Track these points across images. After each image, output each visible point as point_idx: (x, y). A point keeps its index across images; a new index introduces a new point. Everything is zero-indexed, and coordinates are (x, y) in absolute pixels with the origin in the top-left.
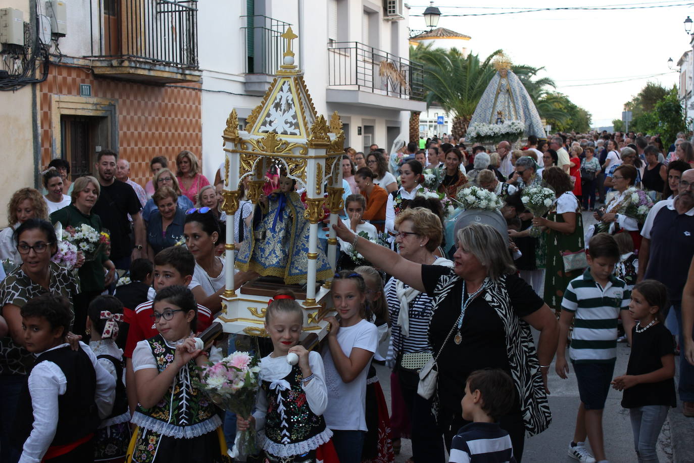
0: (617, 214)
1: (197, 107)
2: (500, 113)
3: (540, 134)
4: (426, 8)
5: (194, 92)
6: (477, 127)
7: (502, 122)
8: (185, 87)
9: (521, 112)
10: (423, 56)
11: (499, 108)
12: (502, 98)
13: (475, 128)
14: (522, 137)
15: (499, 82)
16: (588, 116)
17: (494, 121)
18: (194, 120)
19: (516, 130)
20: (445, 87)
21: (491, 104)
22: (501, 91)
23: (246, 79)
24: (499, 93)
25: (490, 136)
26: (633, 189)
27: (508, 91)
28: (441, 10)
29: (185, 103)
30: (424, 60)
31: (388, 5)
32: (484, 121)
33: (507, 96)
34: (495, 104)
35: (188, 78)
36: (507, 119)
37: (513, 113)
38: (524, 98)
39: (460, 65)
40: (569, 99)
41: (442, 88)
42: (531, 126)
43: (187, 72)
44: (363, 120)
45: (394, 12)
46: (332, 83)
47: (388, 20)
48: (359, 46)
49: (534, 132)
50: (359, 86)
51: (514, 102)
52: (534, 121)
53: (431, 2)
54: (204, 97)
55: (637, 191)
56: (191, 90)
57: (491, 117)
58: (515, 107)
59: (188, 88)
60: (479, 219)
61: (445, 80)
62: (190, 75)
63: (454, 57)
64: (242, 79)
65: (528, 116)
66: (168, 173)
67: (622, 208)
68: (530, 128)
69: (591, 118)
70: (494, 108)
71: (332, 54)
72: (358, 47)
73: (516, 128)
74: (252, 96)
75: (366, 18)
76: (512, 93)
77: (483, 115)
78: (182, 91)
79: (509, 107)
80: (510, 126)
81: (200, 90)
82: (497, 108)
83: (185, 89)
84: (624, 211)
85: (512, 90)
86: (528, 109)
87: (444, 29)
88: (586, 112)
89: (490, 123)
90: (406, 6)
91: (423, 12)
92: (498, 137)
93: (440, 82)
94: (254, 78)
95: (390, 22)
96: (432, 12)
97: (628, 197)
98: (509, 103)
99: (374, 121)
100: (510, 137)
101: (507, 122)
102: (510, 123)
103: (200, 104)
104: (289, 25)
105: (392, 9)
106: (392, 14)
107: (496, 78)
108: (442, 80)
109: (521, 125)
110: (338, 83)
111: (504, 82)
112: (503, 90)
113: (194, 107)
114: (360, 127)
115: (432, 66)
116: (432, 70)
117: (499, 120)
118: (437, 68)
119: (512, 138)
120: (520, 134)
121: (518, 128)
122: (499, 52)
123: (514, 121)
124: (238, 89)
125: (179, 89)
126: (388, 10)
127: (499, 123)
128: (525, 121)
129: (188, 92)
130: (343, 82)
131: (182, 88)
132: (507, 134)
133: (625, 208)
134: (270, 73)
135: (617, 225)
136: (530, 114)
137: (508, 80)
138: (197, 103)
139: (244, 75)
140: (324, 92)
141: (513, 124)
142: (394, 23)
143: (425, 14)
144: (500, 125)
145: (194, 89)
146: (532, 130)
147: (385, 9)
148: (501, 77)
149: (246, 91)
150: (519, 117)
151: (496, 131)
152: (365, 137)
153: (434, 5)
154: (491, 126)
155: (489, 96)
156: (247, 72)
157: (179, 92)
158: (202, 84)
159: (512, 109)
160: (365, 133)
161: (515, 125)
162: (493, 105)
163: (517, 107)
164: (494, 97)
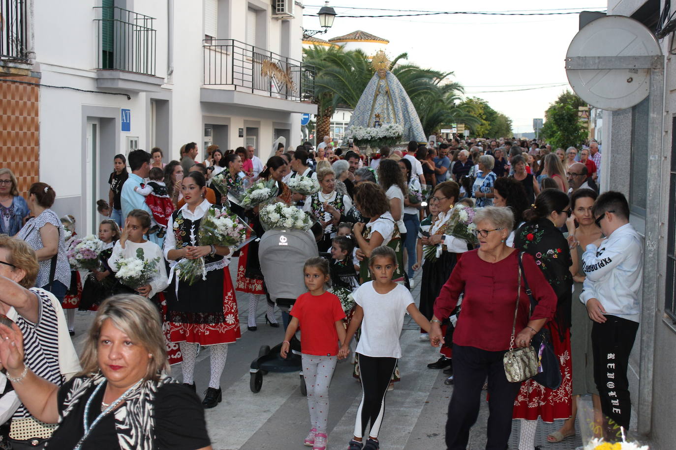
0: (444, 235)
1: (33, 104)
2: (378, 116)
3: (420, 138)
4: (320, 8)
5: (29, 88)
6: (354, 131)
7: (380, 125)
8: (17, 82)
9: (401, 115)
10: (327, 58)
11: (378, 110)
12: (381, 99)
13: (352, 131)
14: (400, 141)
15: (378, 84)
16: (509, 122)
17: (372, 125)
18: (29, 118)
19: (394, 134)
20: (349, 90)
21: (369, 107)
22: (380, 92)
23: (98, 75)
24: (377, 95)
25: (367, 139)
26: (460, 206)
27: (387, 92)
28: (336, 10)
29: (17, 99)
30: (329, 61)
31: (277, 3)
32: (363, 125)
33: (386, 98)
34: (373, 106)
35: (13, 71)
36: (385, 122)
37: (392, 116)
38: (404, 100)
39: (365, 67)
40: (489, 105)
41: (347, 91)
42: (410, 129)
43: (11, 65)
44: (245, 122)
45: (283, 10)
46: (207, 82)
47: (277, 19)
48: (236, 43)
49: (414, 136)
50: (236, 86)
51: (393, 105)
52: (414, 125)
53: (326, 2)
54: (43, 93)
55: (465, 208)
56: (25, 85)
57: (369, 120)
58: (394, 109)
59: (21, 83)
60: (284, 239)
61: (350, 82)
62: (15, 68)
63: (359, 59)
64: (93, 75)
65: (407, 119)
66: (9, 174)
67: (449, 228)
68: (409, 131)
69: (512, 124)
70: (372, 110)
71: (207, 51)
72: (235, 45)
73: (394, 131)
74: (106, 93)
75: (252, 17)
76: (391, 95)
77: (361, 118)
78: (13, 86)
79: (388, 109)
80: (388, 130)
81: (38, 85)
82: (375, 111)
83: (17, 84)
84: (452, 231)
85: (391, 92)
86: (408, 112)
87: (362, 33)
88: (507, 118)
89: (368, 126)
90: (297, 4)
91: (318, 11)
92: (376, 140)
93: (344, 85)
94: (107, 74)
95: (280, 21)
96: (327, 12)
97: (456, 215)
98: (388, 105)
99: (259, 123)
100: (388, 141)
101: (385, 126)
102: (388, 126)
103: (37, 100)
104: (152, 18)
105: (281, 8)
106: (280, 12)
107: (375, 79)
108: (346, 83)
109: (400, 128)
110: (213, 82)
111: (383, 83)
112: (382, 92)
113: (29, 103)
114: (242, 129)
115: (336, 68)
116: (336, 72)
117: (377, 123)
118: (341, 70)
119: (389, 142)
120: (399, 138)
121: (397, 132)
122: (404, 56)
123: (393, 124)
124: (89, 85)
125: (9, 83)
126: (277, 8)
127: (376, 126)
128: (405, 124)
129: (21, 87)
130: (218, 82)
131: (14, 82)
132: (385, 137)
133: (452, 228)
134: (130, 70)
135: (445, 247)
136: (409, 117)
137: (387, 82)
138: (33, 100)
139: (95, 71)
140: (198, 91)
141: (391, 127)
142: (285, 23)
143: (320, 14)
144: (377, 129)
145: (30, 84)
146: (411, 133)
147: (274, 7)
148: (380, 78)
149: (98, 88)
150: (398, 121)
151: (373, 135)
152: (247, 139)
153: (329, 5)
154: (369, 129)
155: (367, 98)
156: (101, 67)
157: (9, 86)
158: (40, 78)
159: (391, 112)
160: (247, 135)
161: (393, 128)
162: (371, 107)
163: (396, 110)
164: (373, 99)
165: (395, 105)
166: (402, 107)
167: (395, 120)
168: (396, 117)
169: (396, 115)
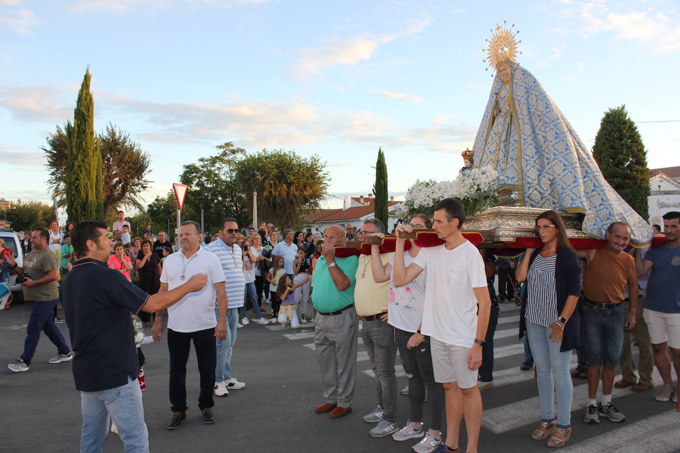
12: (500, 125)
24: (494, 118)
34: (486, 140)
148: (502, 82)
162: (484, 143)
163: (522, 141)
165: (522, 132)
166: (538, 133)
167: (520, 163)
168: (521, 156)
169: (523, 152)
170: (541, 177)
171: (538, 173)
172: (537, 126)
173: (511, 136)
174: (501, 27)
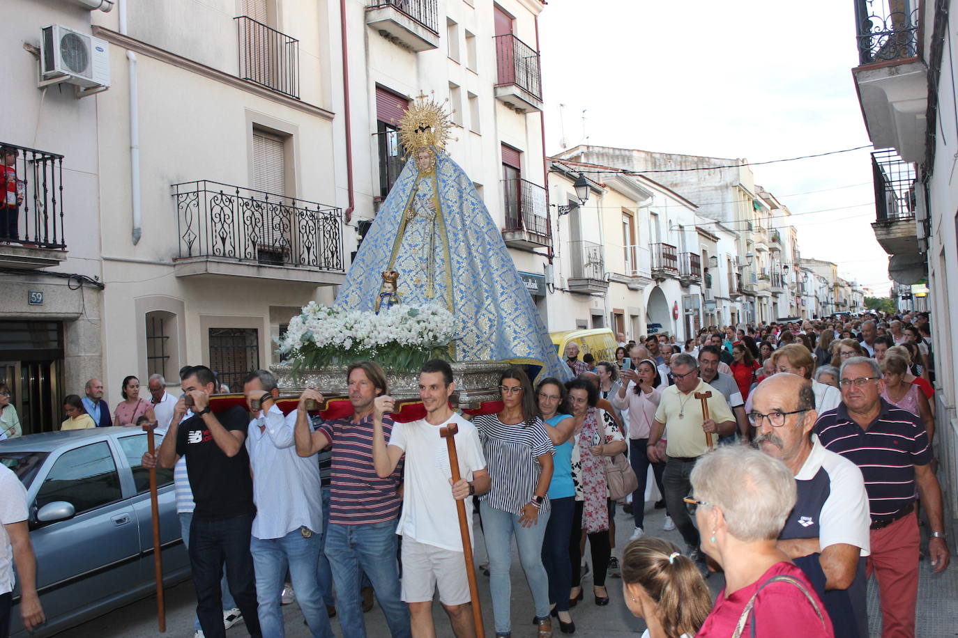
2: (388, 277)
11: (403, 262)
12: (417, 234)
15: (412, 190)
21: (384, 253)
22: (416, 213)
24: (407, 222)
25: (340, 347)
27: (434, 213)
33: (430, 229)
34: (394, 251)
51: (447, 248)
58: (449, 262)
70: (391, 263)
73: (421, 328)
76: (444, 221)
79: (431, 259)
80: (404, 322)
85: (445, 211)
98: (432, 249)
100: (402, 356)
107: (406, 175)
109: (443, 320)
111: (425, 188)
112: (421, 211)
117: (386, 300)
119: (404, 358)
121: (431, 330)
132: (393, 345)
137: (437, 184)
144: (382, 317)
148: (419, 173)
150: (446, 297)
151: (362, 335)
155: (383, 229)
159: (441, 269)
161: (420, 317)
162: (389, 254)
163: (454, 263)
164: (394, 232)
165: (452, 250)
166: (475, 254)
167: (451, 293)
168: (452, 282)
169: (455, 279)
170: (479, 315)
171: (476, 309)
172: (473, 245)
173: (436, 253)
174: (427, 96)
